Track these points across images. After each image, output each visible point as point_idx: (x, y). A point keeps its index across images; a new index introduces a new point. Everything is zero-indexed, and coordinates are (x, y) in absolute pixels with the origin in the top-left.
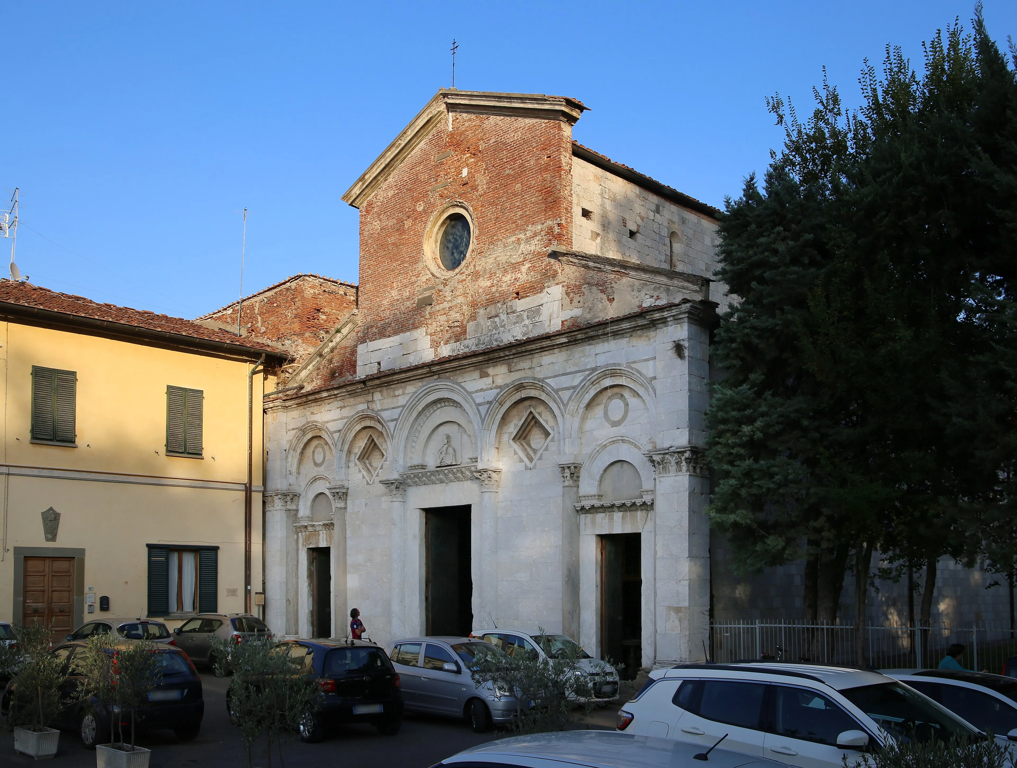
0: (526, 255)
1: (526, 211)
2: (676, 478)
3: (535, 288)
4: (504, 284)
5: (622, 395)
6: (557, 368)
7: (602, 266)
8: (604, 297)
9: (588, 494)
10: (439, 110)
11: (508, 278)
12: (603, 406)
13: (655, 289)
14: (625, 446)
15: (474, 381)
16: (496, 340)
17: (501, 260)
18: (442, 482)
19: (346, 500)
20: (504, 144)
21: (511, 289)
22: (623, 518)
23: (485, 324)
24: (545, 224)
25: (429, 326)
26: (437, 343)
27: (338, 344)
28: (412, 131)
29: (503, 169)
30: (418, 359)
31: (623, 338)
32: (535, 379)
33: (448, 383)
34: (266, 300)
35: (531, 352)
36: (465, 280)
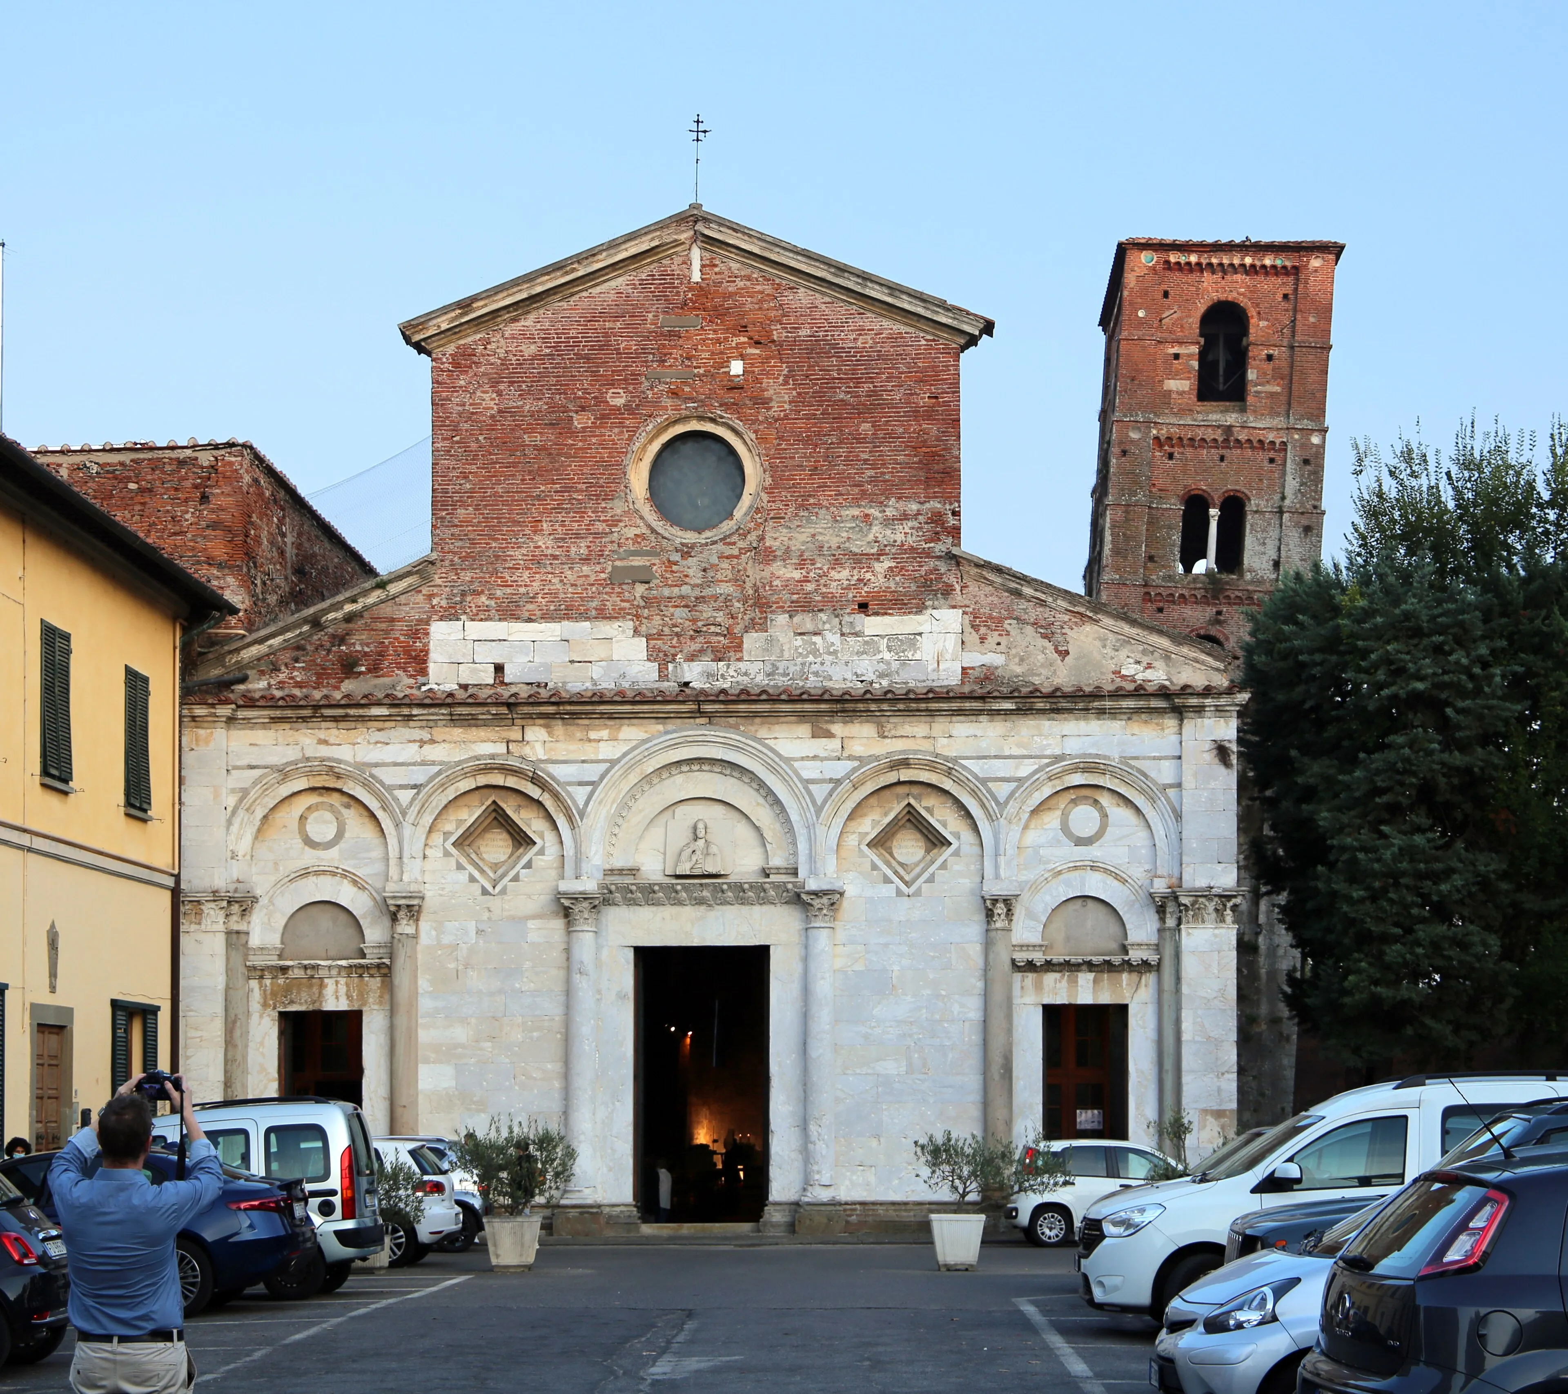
0: (886, 546)
1: (883, 473)
2: (1217, 931)
3: (905, 604)
4: (835, 584)
5: (1096, 802)
6: (984, 745)
7: (1050, 599)
8: (1050, 646)
9: (1026, 942)
10: (676, 237)
11: (843, 574)
12: (1058, 813)
13: (1144, 652)
14: (1097, 876)
15: (798, 741)
16: (816, 674)
17: (828, 542)
18: (701, 902)
19: (418, 920)
20: (835, 346)
21: (851, 595)
22: (1095, 981)
23: (790, 642)
24: (927, 505)
25: (644, 621)
26: (666, 655)
27: (366, 608)
28: (609, 256)
29: (832, 388)
30: (616, 675)
31: (1115, 719)
32: (937, 755)
33: (733, 736)
34: (95, 469)
35: (932, 714)
36: (737, 557)
